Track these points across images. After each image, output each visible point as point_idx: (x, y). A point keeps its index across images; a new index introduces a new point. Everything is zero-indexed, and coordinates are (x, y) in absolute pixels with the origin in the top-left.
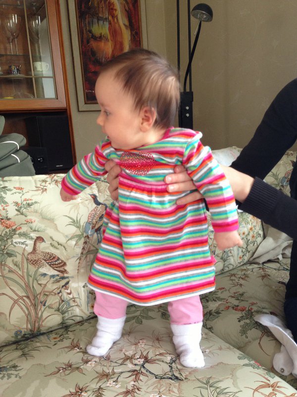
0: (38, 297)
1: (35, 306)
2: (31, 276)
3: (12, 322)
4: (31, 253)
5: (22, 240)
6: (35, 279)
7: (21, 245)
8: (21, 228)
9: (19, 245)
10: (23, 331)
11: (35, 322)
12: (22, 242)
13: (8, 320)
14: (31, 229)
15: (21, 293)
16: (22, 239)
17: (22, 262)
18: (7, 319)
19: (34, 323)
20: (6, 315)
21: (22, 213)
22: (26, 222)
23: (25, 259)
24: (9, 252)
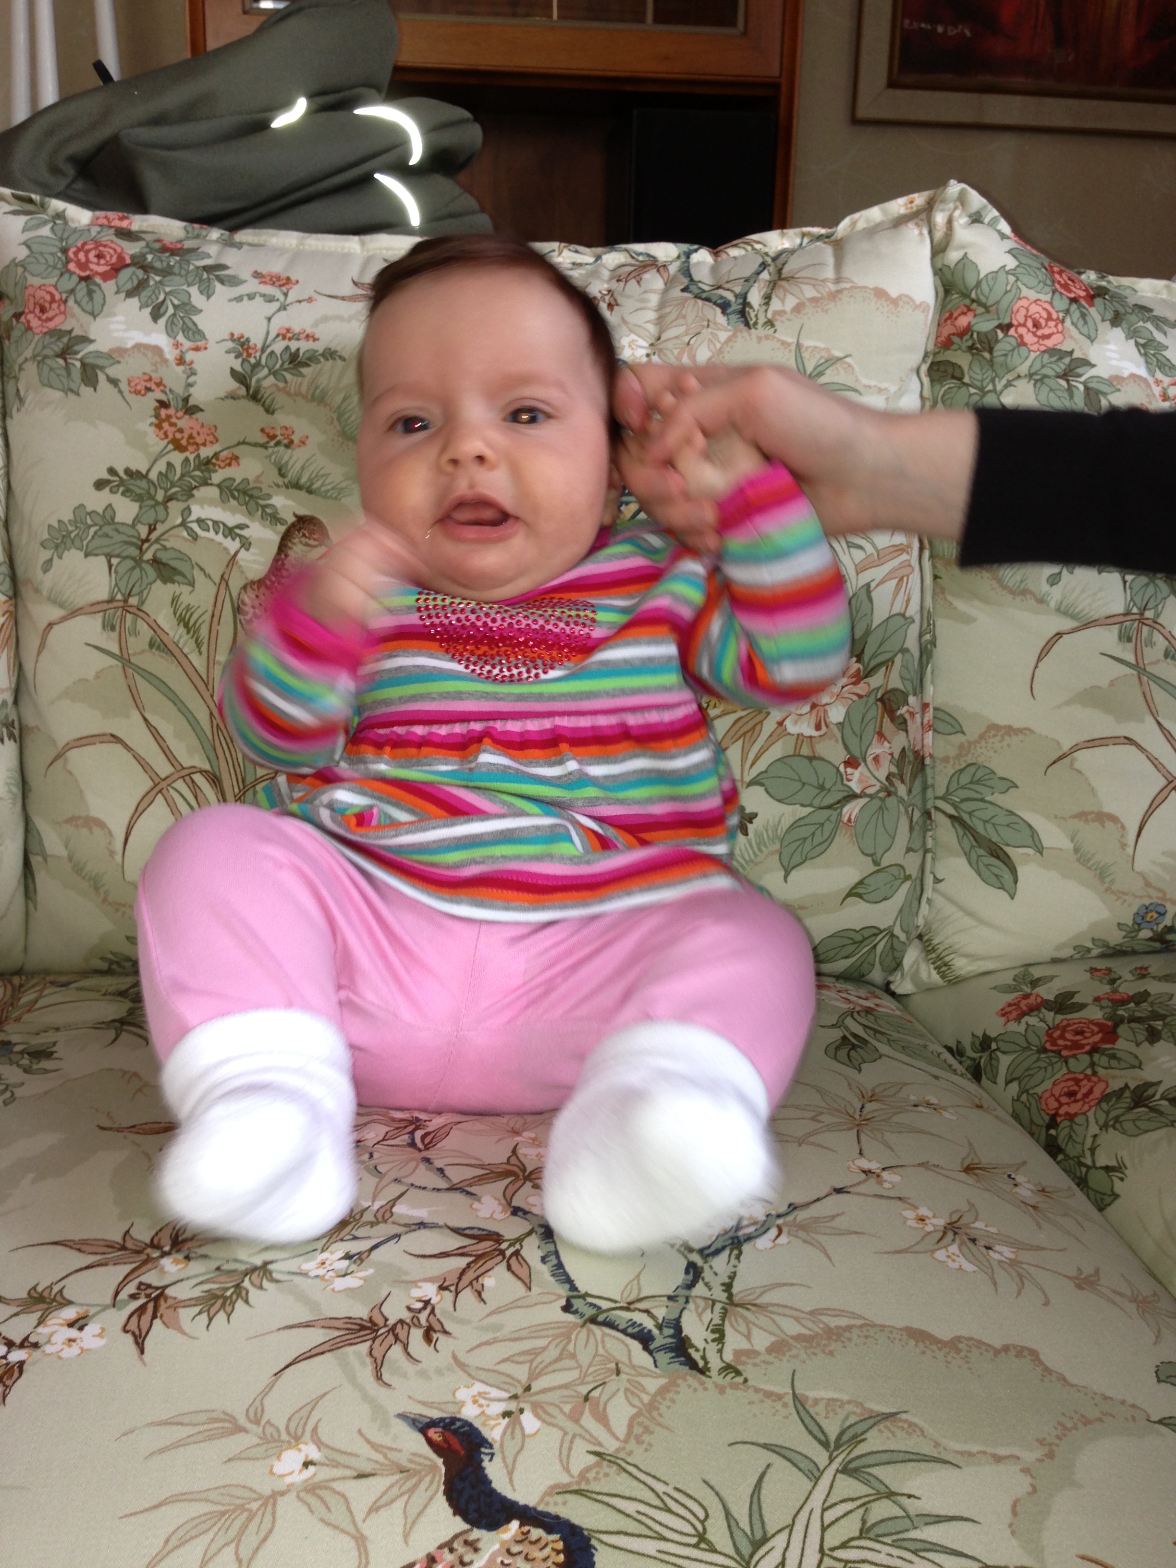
4: (260, 582)
5: (231, 520)
7: (219, 538)
8: (236, 458)
12: (231, 523)
14: (282, 475)
21: (257, 391)
22: (263, 439)
23: (228, 606)
24: (164, 557)
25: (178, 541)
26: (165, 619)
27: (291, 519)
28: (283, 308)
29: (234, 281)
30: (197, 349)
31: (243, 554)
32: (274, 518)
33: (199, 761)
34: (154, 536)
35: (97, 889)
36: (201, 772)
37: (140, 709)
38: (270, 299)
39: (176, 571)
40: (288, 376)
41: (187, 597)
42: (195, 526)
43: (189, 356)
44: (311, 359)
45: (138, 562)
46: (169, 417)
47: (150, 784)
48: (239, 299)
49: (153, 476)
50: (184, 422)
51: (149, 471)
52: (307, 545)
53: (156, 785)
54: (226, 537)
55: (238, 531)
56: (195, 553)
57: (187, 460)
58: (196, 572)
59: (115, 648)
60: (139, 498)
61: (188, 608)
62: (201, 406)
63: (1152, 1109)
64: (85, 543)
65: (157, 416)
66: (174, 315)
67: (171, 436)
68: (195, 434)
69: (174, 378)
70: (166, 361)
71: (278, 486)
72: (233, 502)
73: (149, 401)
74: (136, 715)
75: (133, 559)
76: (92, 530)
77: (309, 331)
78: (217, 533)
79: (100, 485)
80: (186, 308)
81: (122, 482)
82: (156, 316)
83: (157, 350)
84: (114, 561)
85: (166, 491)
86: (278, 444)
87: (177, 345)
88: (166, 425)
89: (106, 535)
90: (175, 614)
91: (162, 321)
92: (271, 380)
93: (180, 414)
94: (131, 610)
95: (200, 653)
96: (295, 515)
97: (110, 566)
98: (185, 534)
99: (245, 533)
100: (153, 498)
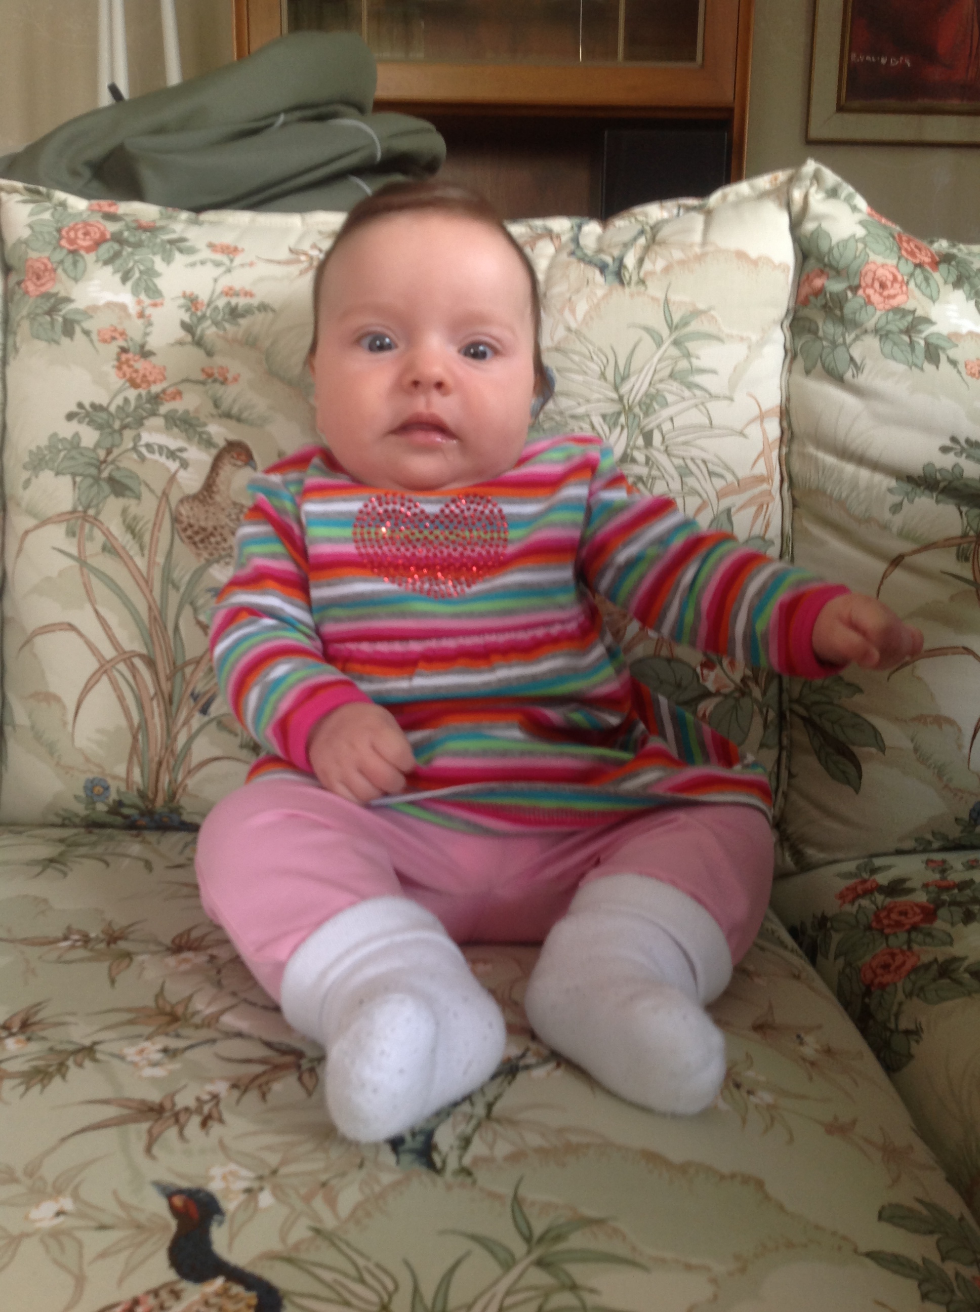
0: (188, 670)
1: (171, 702)
2: (176, 587)
3: (81, 741)
4: (195, 497)
5: (173, 443)
6: (189, 600)
7: (163, 459)
9: (156, 457)
10: (113, 785)
11: (160, 764)
13: (70, 727)
15: (130, 641)
16: (175, 438)
17: (157, 526)
18: (65, 724)
19: (154, 766)
20: (64, 707)
21: (201, 338)
22: (202, 377)
24: (117, 475)
25: (129, 462)
26: (116, 527)
27: (222, 443)
28: (229, 271)
29: (191, 251)
30: (155, 305)
31: (182, 474)
32: (207, 442)
33: (137, 646)
34: (110, 458)
35: (52, 753)
36: (141, 656)
37: (93, 602)
38: (218, 264)
39: (127, 488)
40: (227, 326)
41: (134, 508)
42: (144, 450)
43: (149, 311)
44: (248, 311)
45: (97, 480)
46: (127, 361)
47: (96, 665)
48: (193, 265)
49: (113, 409)
50: (140, 365)
51: (109, 404)
52: (235, 465)
53: (102, 666)
54: (168, 458)
55: (179, 454)
56: (142, 472)
57: (140, 396)
58: (143, 489)
59: (74, 551)
60: (100, 427)
61: (135, 518)
62: (155, 351)
63: (955, 981)
64: (56, 464)
65: (118, 359)
66: (139, 279)
67: (128, 376)
68: (148, 374)
69: (135, 329)
70: (129, 316)
71: (212, 416)
72: (176, 430)
73: (114, 348)
74: (88, 607)
75: (93, 477)
76: (62, 454)
77: (248, 288)
78: (161, 454)
79: (70, 417)
80: (150, 272)
81: (88, 414)
82: (125, 279)
83: (123, 307)
84: (78, 479)
85: (122, 420)
86: (215, 381)
87: (139, 302)
88: (125, 367)
89: (73, 458)
90: (124, 521)
91: (129, 284)
92: (213, 329)
93: (137, 358)
94: (91, 519)
95: (143, 555)
96: (226, 440)
97: (75, 483)
98: (135, 456)
99: (185, 455)
100: (110, 426)
